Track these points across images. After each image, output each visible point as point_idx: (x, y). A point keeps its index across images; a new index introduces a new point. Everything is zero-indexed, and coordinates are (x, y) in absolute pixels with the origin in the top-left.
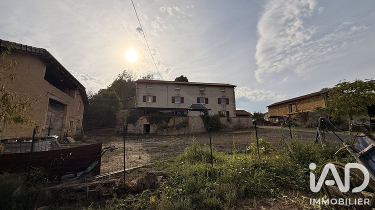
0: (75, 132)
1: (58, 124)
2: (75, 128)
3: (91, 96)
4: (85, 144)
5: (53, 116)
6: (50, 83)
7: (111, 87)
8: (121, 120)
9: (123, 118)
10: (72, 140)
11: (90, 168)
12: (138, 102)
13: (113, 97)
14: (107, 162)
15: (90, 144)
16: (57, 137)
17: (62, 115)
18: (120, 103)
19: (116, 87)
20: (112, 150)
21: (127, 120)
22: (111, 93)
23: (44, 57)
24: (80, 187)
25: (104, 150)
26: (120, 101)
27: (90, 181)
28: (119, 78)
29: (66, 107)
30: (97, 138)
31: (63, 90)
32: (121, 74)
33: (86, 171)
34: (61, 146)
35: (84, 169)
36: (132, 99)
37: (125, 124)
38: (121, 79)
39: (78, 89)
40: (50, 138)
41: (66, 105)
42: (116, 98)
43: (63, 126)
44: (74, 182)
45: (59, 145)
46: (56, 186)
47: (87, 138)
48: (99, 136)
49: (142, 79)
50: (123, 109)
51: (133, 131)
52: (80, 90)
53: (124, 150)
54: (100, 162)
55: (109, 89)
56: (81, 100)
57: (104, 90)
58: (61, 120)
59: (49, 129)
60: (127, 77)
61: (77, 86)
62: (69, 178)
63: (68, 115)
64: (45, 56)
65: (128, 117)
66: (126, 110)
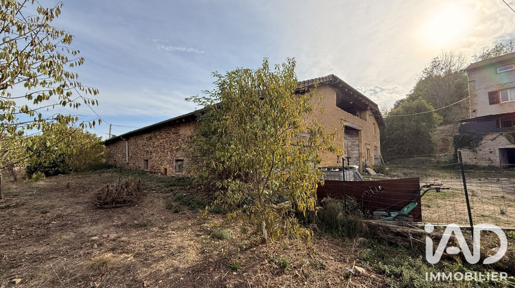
0: (374, 162)
1: (355, 154)
2: (373, 157)
3: (386, 114)
4: (389, 178)
5: (349, 144)
6: (342, 109)
7: (413, 94)
8: (440, 143)
9: (444, 140)
10: (372, 172)
11: (406, 210)
12: (478, 108)
13: (419, 109)
14: (429, 207)
15: (396, 178)
16: (357, 167)
17: (357, 143)
18: (435, 115)
19: (421, 91)
20: (438, 190)
21: (455, 142)
22: (415, 102)
23: (333, 83)
24: (398, 230)
25: (426, 189)
26: (435, 112)
27: (411, 227)
28: (425, 76)
29: (359, 132)
30: (403, 171)
31: (354, 113)
32: (429, 66)
33: (401, 212)
34: (363, 178)
35: (399, 209)
36: (459, 104)
37: (452, 149)
38: (431, 76)
39: (369, 108)
40: (351, 168)
41: (360, 130)
42: (426, 109)
43: (360, 154)
44: (388, 222)
45: (362, 177)
46: (371, 221)
47: (391, 170)
48: (406, 168)
49: (480, 60)
50: (441, 124)
51: (473, 162)
52: (371, 109)
53: (466, 192)
54: (420, 205)
55: (412, 98)
56: (375, 122)
57: (402, 101)
58: (358, 148)
59: (348, 158)
60: (442, 69)
61: (367, 106)
62: (383, 216)
63: (364, 142)
64: (334, 81)
65: (455, 138)
66: (448, 126)
